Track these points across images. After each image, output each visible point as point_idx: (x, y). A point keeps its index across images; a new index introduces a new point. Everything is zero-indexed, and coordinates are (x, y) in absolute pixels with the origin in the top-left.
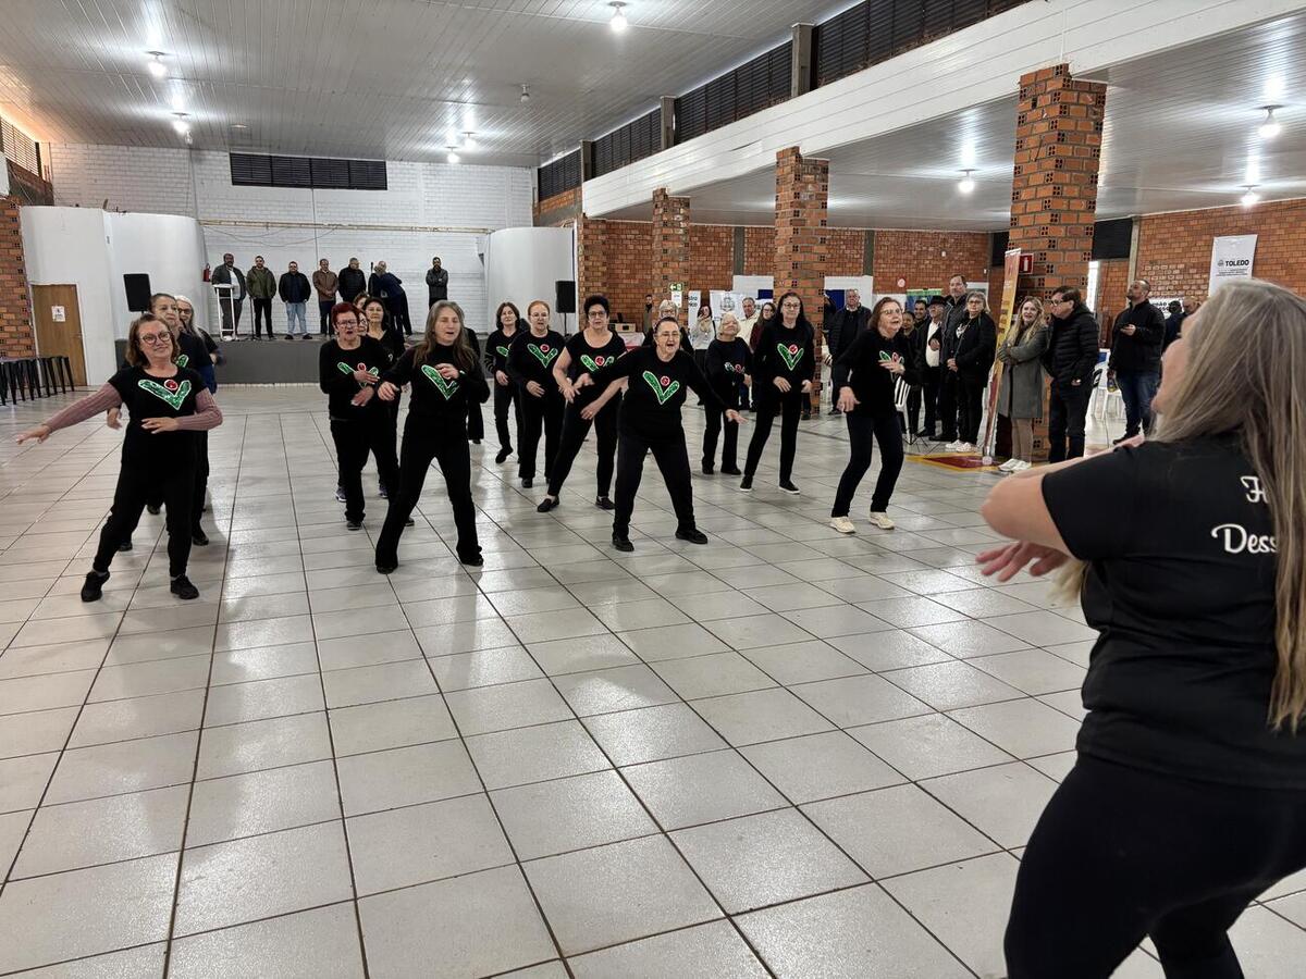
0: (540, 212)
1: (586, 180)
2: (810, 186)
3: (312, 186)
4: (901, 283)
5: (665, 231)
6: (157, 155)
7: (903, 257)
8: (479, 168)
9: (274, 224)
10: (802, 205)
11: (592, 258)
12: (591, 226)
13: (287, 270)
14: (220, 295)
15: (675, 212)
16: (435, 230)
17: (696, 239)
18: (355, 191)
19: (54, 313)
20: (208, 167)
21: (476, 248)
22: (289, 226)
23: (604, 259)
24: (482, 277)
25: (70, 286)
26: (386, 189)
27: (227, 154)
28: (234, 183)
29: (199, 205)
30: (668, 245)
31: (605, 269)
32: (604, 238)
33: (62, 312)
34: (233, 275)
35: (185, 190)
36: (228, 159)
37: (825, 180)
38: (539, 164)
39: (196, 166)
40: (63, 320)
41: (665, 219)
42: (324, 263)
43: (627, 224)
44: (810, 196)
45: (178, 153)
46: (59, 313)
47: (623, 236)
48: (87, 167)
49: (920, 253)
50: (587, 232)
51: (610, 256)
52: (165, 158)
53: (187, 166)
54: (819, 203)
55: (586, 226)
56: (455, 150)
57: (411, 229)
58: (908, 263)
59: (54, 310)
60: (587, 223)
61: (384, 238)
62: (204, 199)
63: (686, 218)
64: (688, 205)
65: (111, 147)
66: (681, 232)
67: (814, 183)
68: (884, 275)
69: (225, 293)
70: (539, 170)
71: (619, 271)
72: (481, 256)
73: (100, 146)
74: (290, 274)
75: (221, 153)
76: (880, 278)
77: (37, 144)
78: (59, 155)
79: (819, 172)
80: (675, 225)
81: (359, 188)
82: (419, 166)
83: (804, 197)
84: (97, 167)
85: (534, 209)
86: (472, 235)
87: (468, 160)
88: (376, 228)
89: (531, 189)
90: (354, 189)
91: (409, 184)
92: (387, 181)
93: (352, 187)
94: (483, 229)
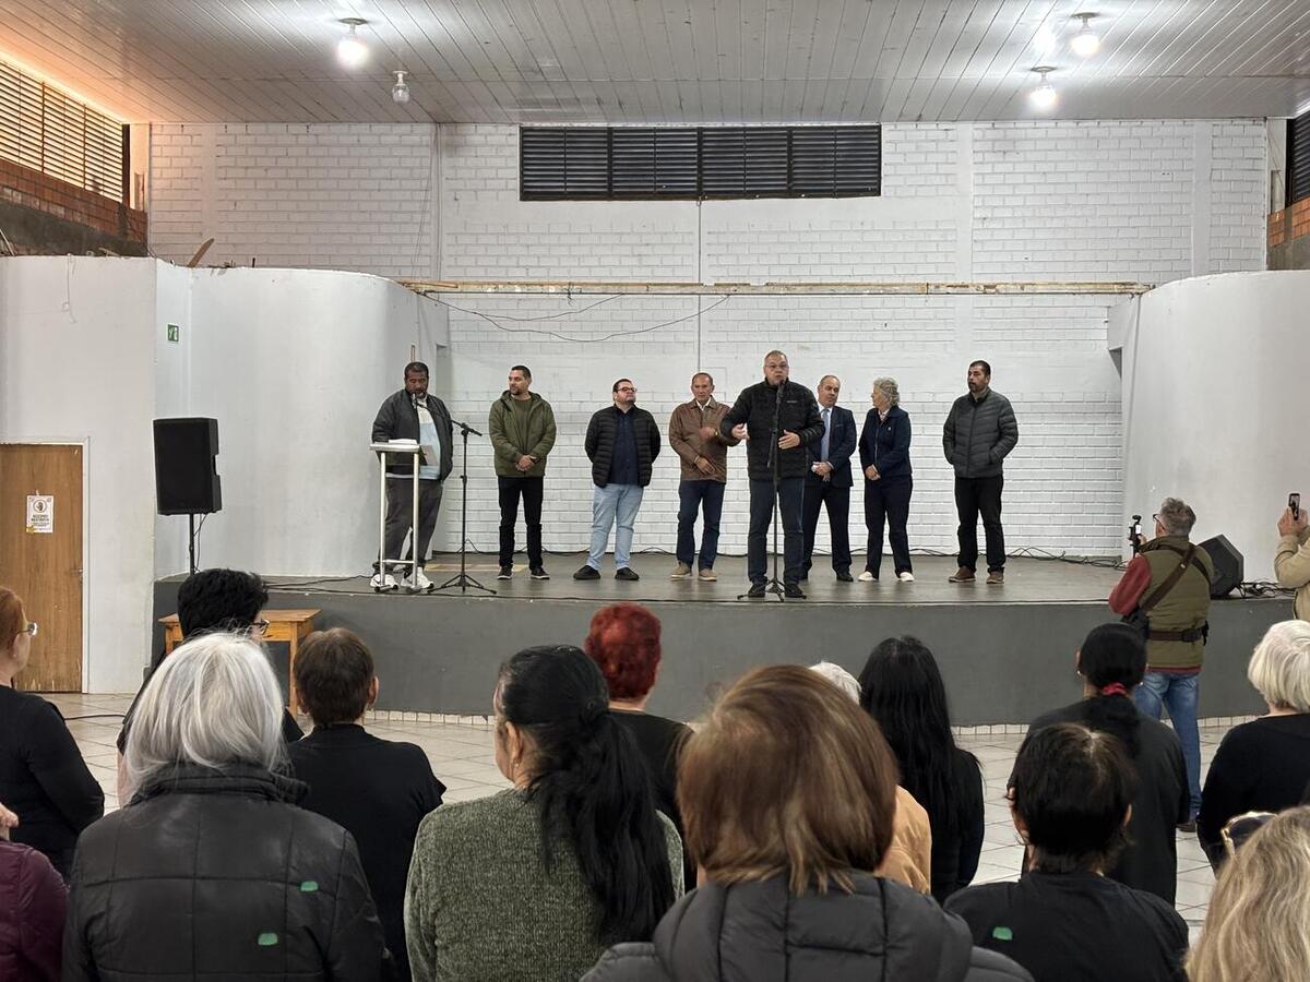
0: (1288, 230)
3: (699, 194)
6: (364, 140)
8: (1117, 129)
9: (584, 288)
13: (607, 401)
14: (389, 469)
16: (988, 289)
18: (801, 200)
19: (32, 512)
20: (471, 162)
21: (1104, 335)
22: (620, 290)
24: (1113, 409)
25: (71, 448)
26: (877, 192)
27: (516, 130)
28: (527, 195)
29: (445, 251)
33: (49, 511)
34: (425, 416)
35: (418, 218)
36: (516, 140)
38: (1292, 107)
39: (446, 161)
40: (48, 529)
42: (703, 384)
45: (412, 133)
46: (40, 513)
48: (222, 173)
52: (381, 145)
53: (426, 162)
56: (1051, 76)
57: (926, 290)
59: (32, 503)
62: (456, 235)
65: (273, 127)
69: (399, 463)
70: (1291, 124)
72: (1117, 354)
73: (252, 128)
74: (614, 411)
75: (503, 129)
77: (126, 130)
78: (166, 151)
81: (811, 194)
82: (967, 131)
84: (241, 173)
85: (1271, 227)
86: (1089, 299)
87: (1084, 106)
88: (833, 290)
89: (1266, 176)
90: (800, 197)
91: (937, 180)
92: (879, 172)
93: (796, 191)
94: (1123, 284)
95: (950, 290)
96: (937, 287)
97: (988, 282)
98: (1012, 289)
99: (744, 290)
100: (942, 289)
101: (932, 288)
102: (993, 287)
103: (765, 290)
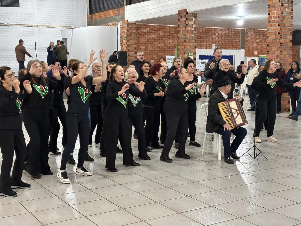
0: (92, 19)
1: (127, 5)
2: (287, 9)
4: (256, 53)
5: (187, 28)
7: (256, 41)
10: (284, 17)
11: (130, 41)
12: (130, 26)
15: (191, 20)
16: (48, 27)
17: (173, 32)
18: (4, 7)
21: (61, 36)
23: (136, 41)
26: (19, 7)
30: (188, 35)
31: (136, 46)
32: (135, 31)
37: (292, 6)
41: (187, 23)
43: (144, 25)
44: (287, 13)
47: (142, 31)
49: (263, 39)
50: (128, 29)
51: (138, 39)
54: (290, 16)
55: (128, 26)
58: (258, 43)
60: (129, 24)
61: (18, 30)
63: (195, 23)
64: (196, 17)
66: (193, 29)
67: (288, 7)
68: (249, 49)
71: (141, 47)
76: (247, 51)
79: (290, 3)
80: (191, 26)
83: (285, 13)
85: (88, 18)
86: (60, 29)
89: (86, 8)
90: (4, 6)
91: (30, 5)
92: (19, 3)
93: (3, 5)
94: (70, 27)
95: (41, 26)
96: (39, 26)
97: (48, 25)
98: (52, 27)
99: (3, 25)
100: (40, 26)
101: (38, 26)
102: (49, 26)
103: (7, 25)
